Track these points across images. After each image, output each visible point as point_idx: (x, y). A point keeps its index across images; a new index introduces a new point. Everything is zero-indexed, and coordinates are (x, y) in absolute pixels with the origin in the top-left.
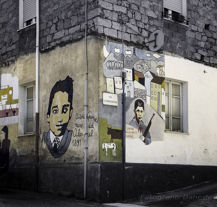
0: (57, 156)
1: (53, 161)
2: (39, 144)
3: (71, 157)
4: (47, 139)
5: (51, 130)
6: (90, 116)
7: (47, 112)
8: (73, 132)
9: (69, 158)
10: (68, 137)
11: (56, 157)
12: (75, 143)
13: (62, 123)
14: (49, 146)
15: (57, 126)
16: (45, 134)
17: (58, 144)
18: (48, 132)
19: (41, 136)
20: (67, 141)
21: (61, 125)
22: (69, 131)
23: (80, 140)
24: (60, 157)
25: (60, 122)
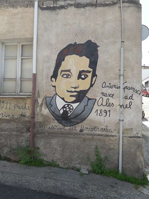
0: (69, 124)
1: (61, 129)
2: (35, 108)
3: (93, 127)
4: (50, 104)
5: (57, 94)
6: (127, 87)
7: (51, 74)
8: (97, 101)
9: (89, 128)
10: (87, 105)
11: (66, 125)
12: (101, 112)
13: (78, 90)
14: (53, 112)
15: (68, 91)
16: (47, 98)
17: (71, 112)
18: (53, 97)
19: (40, 101)
20: (86, 109)
21: (75, 92)
22: (89, 99)
23: (110, 111)
24: (74, 126)
25: (75, 88)
